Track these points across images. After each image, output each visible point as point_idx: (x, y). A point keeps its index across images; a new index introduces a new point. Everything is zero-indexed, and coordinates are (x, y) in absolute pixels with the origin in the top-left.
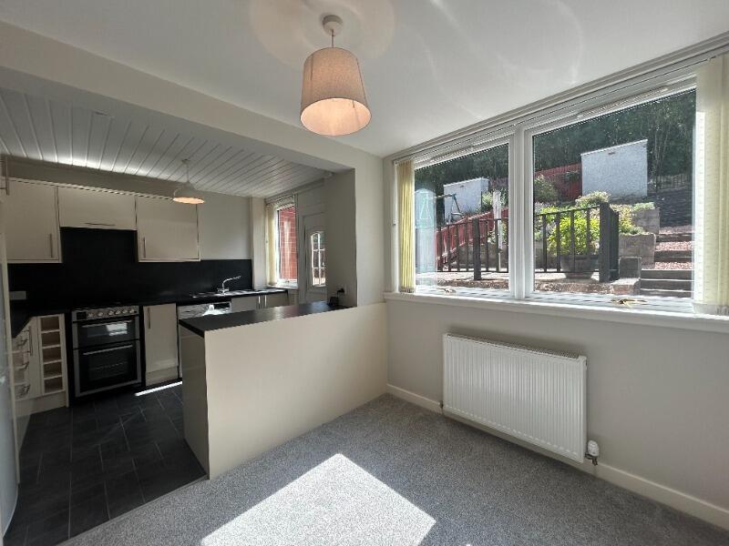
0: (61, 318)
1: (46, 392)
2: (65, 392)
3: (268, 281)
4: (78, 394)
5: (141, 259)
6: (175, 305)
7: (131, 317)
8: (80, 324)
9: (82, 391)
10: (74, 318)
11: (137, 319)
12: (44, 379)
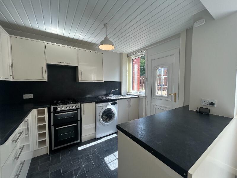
0: (46, 109)
1: (39, 147)
2: (47, 147)
3: (127, 91)
4: (53, 148)
5: (80, 80)
6: (95, 103)
7: (76, 110)
8: (54, 113)
9: (55, 147)
10: (52, 110)
11: (79, 110)
12: (38, 141)
